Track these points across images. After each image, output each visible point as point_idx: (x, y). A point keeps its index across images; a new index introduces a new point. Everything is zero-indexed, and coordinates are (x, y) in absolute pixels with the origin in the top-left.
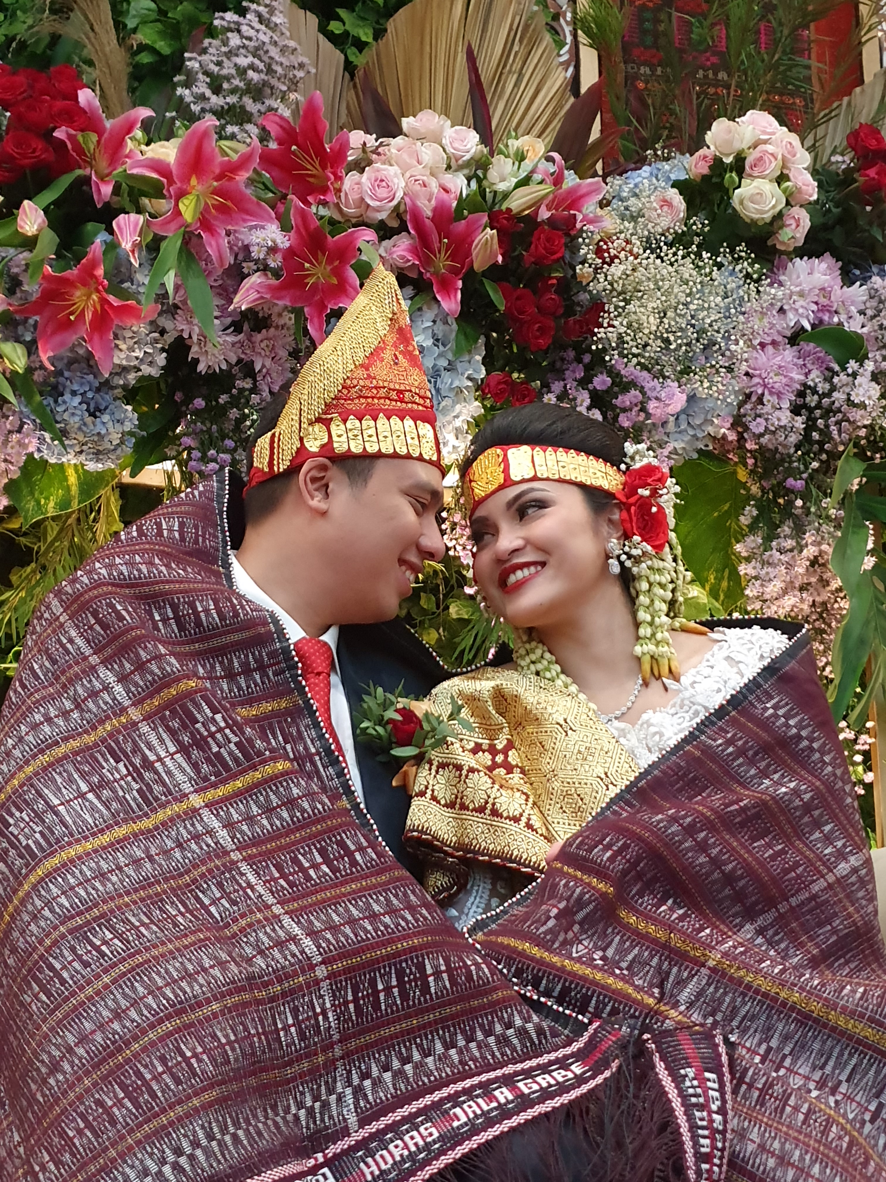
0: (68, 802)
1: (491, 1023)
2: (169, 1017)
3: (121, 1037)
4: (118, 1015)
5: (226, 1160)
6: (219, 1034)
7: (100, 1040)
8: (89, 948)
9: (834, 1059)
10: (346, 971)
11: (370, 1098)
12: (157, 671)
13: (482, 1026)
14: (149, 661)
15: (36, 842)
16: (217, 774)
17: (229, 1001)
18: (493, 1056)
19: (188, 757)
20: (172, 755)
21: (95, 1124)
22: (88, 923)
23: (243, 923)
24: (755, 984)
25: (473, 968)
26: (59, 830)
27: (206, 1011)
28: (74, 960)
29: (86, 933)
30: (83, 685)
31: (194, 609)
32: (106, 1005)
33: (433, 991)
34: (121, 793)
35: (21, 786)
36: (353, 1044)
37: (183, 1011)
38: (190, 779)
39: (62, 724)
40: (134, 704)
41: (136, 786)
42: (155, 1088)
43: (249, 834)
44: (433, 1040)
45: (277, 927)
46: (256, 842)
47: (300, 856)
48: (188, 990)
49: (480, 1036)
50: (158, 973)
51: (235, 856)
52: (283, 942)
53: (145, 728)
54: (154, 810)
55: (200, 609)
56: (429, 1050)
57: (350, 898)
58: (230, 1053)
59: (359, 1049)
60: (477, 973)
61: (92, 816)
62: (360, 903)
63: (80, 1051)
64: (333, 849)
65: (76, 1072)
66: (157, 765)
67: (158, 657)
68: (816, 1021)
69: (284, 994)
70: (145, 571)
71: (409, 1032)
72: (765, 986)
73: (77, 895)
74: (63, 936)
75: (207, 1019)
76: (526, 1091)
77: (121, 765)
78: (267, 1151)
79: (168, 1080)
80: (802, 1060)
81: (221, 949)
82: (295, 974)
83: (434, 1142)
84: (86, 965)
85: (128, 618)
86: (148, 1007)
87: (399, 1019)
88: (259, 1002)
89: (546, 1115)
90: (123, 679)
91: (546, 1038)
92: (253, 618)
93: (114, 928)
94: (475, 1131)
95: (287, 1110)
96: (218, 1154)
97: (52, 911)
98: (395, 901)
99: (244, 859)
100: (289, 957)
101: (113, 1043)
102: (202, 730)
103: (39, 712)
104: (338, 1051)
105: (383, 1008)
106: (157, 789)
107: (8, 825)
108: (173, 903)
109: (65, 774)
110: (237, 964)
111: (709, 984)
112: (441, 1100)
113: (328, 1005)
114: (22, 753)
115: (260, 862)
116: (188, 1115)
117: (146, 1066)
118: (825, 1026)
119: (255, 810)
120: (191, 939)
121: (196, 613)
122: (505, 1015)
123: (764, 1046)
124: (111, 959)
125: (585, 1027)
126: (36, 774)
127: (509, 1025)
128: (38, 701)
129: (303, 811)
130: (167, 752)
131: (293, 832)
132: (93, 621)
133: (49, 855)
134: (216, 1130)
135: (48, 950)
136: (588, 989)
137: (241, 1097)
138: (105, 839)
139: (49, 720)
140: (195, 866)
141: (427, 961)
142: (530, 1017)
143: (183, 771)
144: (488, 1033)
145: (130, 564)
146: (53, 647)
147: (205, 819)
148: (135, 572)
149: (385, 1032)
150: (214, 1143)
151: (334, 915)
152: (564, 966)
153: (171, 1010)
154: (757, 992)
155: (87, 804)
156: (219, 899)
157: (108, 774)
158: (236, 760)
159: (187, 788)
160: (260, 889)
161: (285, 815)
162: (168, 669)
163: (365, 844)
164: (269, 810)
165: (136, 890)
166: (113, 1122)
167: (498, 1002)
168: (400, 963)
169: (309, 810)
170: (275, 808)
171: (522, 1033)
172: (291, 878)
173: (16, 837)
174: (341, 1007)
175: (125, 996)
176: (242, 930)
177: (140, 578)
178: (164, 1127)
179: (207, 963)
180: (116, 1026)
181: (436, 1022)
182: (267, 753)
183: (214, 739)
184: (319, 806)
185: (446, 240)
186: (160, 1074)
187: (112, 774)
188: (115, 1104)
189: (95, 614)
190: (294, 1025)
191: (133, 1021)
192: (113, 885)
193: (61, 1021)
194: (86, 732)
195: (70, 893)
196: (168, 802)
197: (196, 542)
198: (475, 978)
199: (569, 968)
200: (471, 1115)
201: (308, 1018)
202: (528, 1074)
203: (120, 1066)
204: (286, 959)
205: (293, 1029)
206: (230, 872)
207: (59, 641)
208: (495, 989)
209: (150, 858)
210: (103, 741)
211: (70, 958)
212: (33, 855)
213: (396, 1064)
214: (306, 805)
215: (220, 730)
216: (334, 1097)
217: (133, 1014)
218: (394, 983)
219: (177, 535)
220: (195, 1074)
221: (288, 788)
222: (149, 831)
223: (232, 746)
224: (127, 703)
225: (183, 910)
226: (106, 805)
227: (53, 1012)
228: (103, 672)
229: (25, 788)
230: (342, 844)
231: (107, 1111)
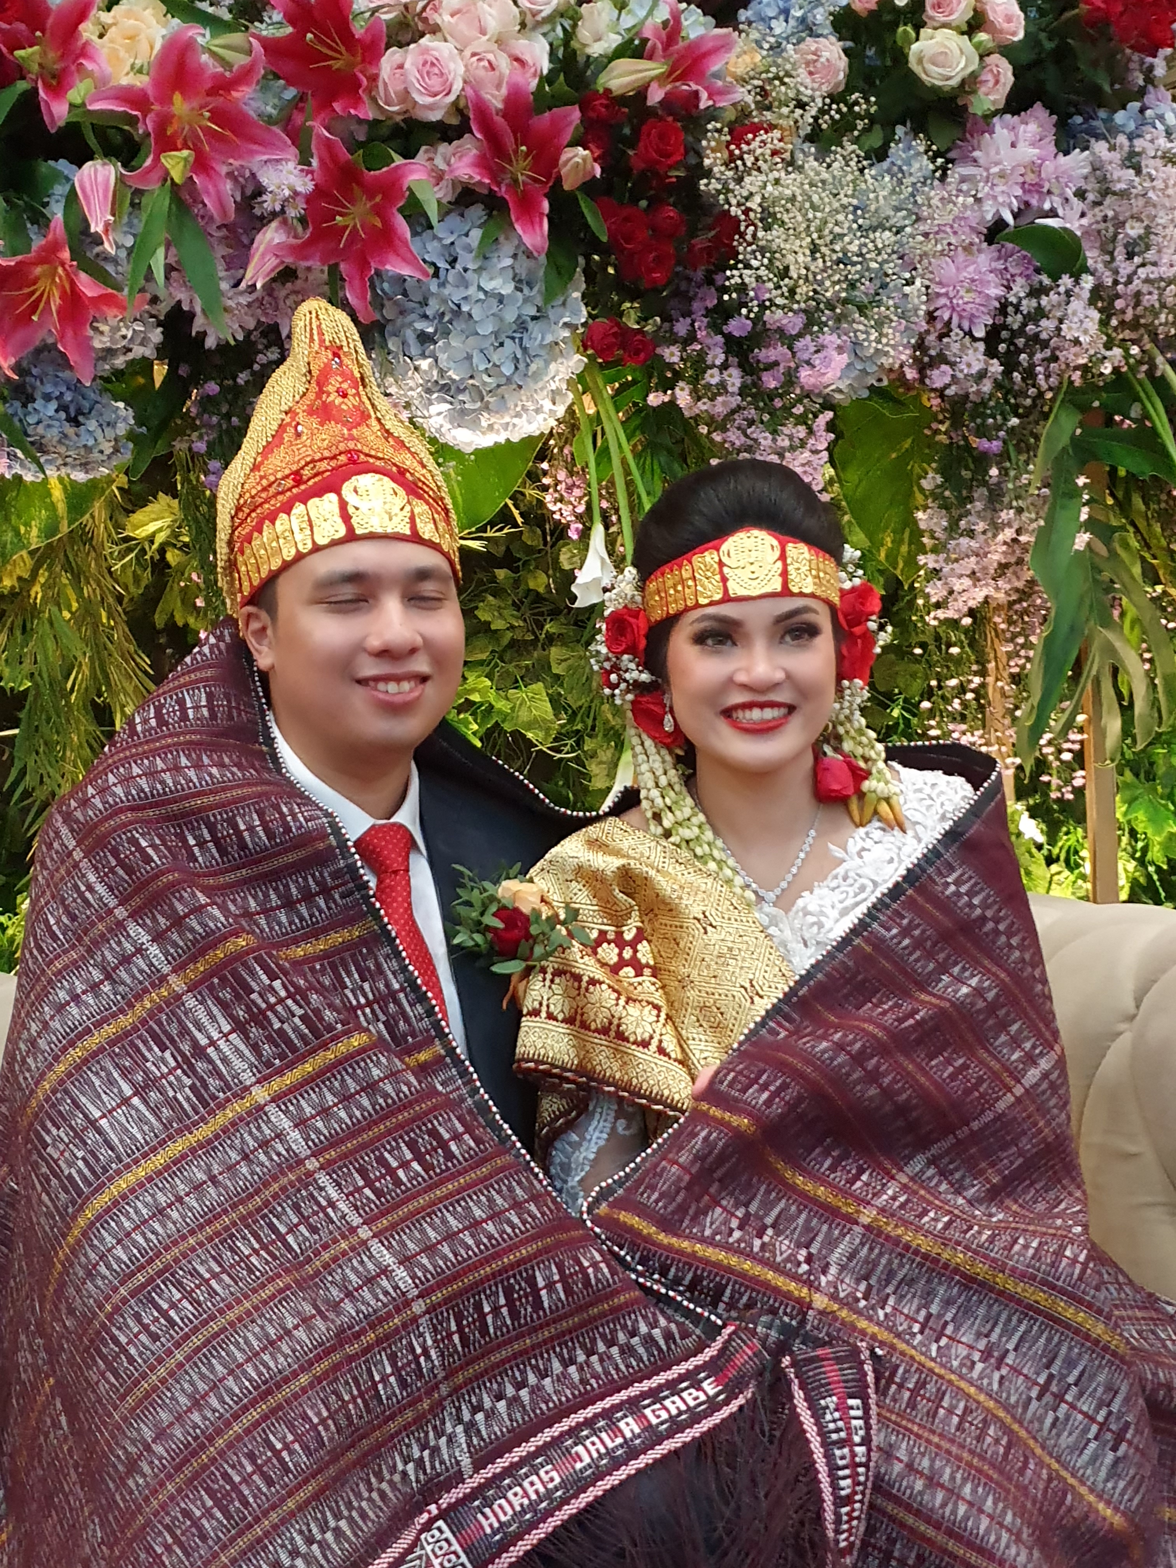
0: (110, 1112)
1: (614, 1332)
2: (253, 1403)
3: (203, 1432)
4: (197, 1402)
5: (328, 1561)
6: (310, 1413)
7: (180, 1436)
8: (156, 1314)
9: (1001, 1325)
10: (446, 1300)
11: (484, 1433)
12: (198, 928)
13: (603, 1336)
14: (187, 915)
15: (79, 1172)
16: (282, 1056)
17: (319, 1369)
18: (617, 1369)
20: (226, 1035)
21: (183, 1538)
22: (151, 1280)
23: (326, 1256)
24: (914, 1245)
25: (590, 1270)
26: (105, 1154)
27: (295, 1386)
28: (140, 1332)
29: (149, 1293)
30: (111, 949)
31: (235, 827)
32: (183, 1390)
33: (546, 1305)
34: (171, 1094)
35: (54, 1091)
36: (460, 1378)
37: (269, 1392)
38: (251, 1066)
39: (91, 1002)
40: (174, 971)
41: (188, 1082)
42: (246, 1492)
43: (326, 1132)
44: (549, 1360)
45: (365, 1259)
46: (334, 1142)
47: (386, 1155)
48: (272, 1364)
49: (601, 1347)
50: (237, 1344)
51: (312, 1164)
52: (373, 1278)
53: (190, 1002)
54: (212, 1112)
55: (242, 827)
56: (546, 1370)
57: (446, 1203)
58: (323, 1433)
59: (468, 1381)
60: (596, 1276)
61: (141, 1130)
62: (459, 1209)
63: (159, 1449)
64: (424, 1141)
65: (156, 1476)
66: (210, 1050)
67: (199, 910)
68: (982, 1284)
69: (379, 1341)
70: (170, 782)
71: (522, 1353)
72: (924, 1243)
73: (135, 1243)
74: (124, 1301)
75: (296, 1396)
76: (654, 1421)
77: (167, 1054)
78: (373, 1534)
79: (259, 1482)
80: (965, 1326)
81: (304, 1299)
82: (390, 1316)
83: (556, 1489)
84: (155, 1338)
85: (156, 858)
86: (230, 1391)
87: (509, 1342)
88: (351, 1359)
89: (676, 1452)
90: (158, 937)
91: (675, 1342)
92: (309, 832)
93: (181, 1283)
94: (599, 1476)
95: (393, 1469)
96: (320, 1557)
97: (108, 1267)
98: (499, 1201)
99: (322, 1168)
100: (381, 1297)
101: (196, 1439)
102: (259, 1001)
103: (63, 987)
104: (444, 1389)
105: (492, 1330)
106: (213, 1083)
107: (45, 1146)
108: (244, 1238)
109: (103, 1074)
110: (325, 1318)
111: (862, 1244)
112: (562, 1434)
113: (429, 1342)
114: (49, 1044)
115: (340, 1168)
116: (283, 1521)
117: (233, 1467)
118: (992, 1289)
119: (330, 1099)
120: (270, 1290)
121: (238, 833)
122: (629, 1323)
123: (923, 1313)
124: (182, 1329)
125: (719, 1330)
126: (70, 1075)
127: (633, 1333)
128: (60, 972)
129: (386, 1096)
130: (221, 1032)
131: (376, 1123)
132: (114, 863)
133: (96, 1190)
134: (315, 1530)
135: (110, 1316)
136: (722, 1277)
137: (340, 1479)
138: (159, 1160)
139: (76, 998)
140: (266, 1184)
141: (537, 1273)
142: (656, 1321)
143: (241, 1055)
144: (610, 1343)
145: (151, 774)
146: (70, 897)
147: (273, 1118)
148: (159, 786)
149: (495, 1358)
150: (315, 1547)
151: (429, 1230)
152: (694, 1253)
153: (255, 1393)
154: (916, 1252)
155: (133, 1112)
156: (296, 1226)
157: (153, 1068)
158: (302, 1037)
159: (248, 1078)
160: (342, 1206)
161: (365, 1102)
162: (211, 925)
163: (461, 1129)
164: (346, 1098)
165: (201, 1227)
166: (204, 1537)
167: (619, 1308)
168: (508, 1279)
169: (393, 1094)
170: (352, 1096)
171: (649, 1340)
172: (377, 1184)
173: (56, 1161)
174: (443, 1340)
175: (203, 1377)
176: (326, 1266)
177: (165, 793)
178: (259, 1540)
179: (290, 1322)
180: (196, 1417)
181: (552, 1339)
182: (339, 1026)
183: (275, 1013)
184: (405, 1089)
185: (524, 148)
186: (250, 1475)
187: (158, 1069)
188: (203, 1515)
189: (115, 853)
190: (393, 1374)
191: (214, 1411)
192: (174, 1223)
193: (134, 1409)
194: (122, 1011)
195: (126, 1242)
196: (228, 1100)
197: (230, 717)
198: (593, 1282)
199: (700, 1254)
200: (595, 1455)
201: (409, 1363)
202: (655, 1395)
203: (204, 1467)
204: (378, 1300)
205: (392, 1379)
206: (306, 1189)
207: (76, 887)
208: (616, 1293)
209: (213, 1179)
210: (144, 1022)
211: (136, 1330)
212: (80, 1193)
213: (510, 1391)
214: (389, 1088)
215: (281, 1001)
216: (443, 1440)
217: (214, 1402)
218: (502, 1301)
219: (205, 712)
220: (287, 1470)
221: (366, 1070)
222: (209, 1142)
223: (297, 1020)
224: (166, 969)
225: (257, 1246)
226: (156, 1111)
227: (122, 1398)
228: (133, 929)
229: (59, 1095)
230: (434, 1133)
231: (196, 1523)
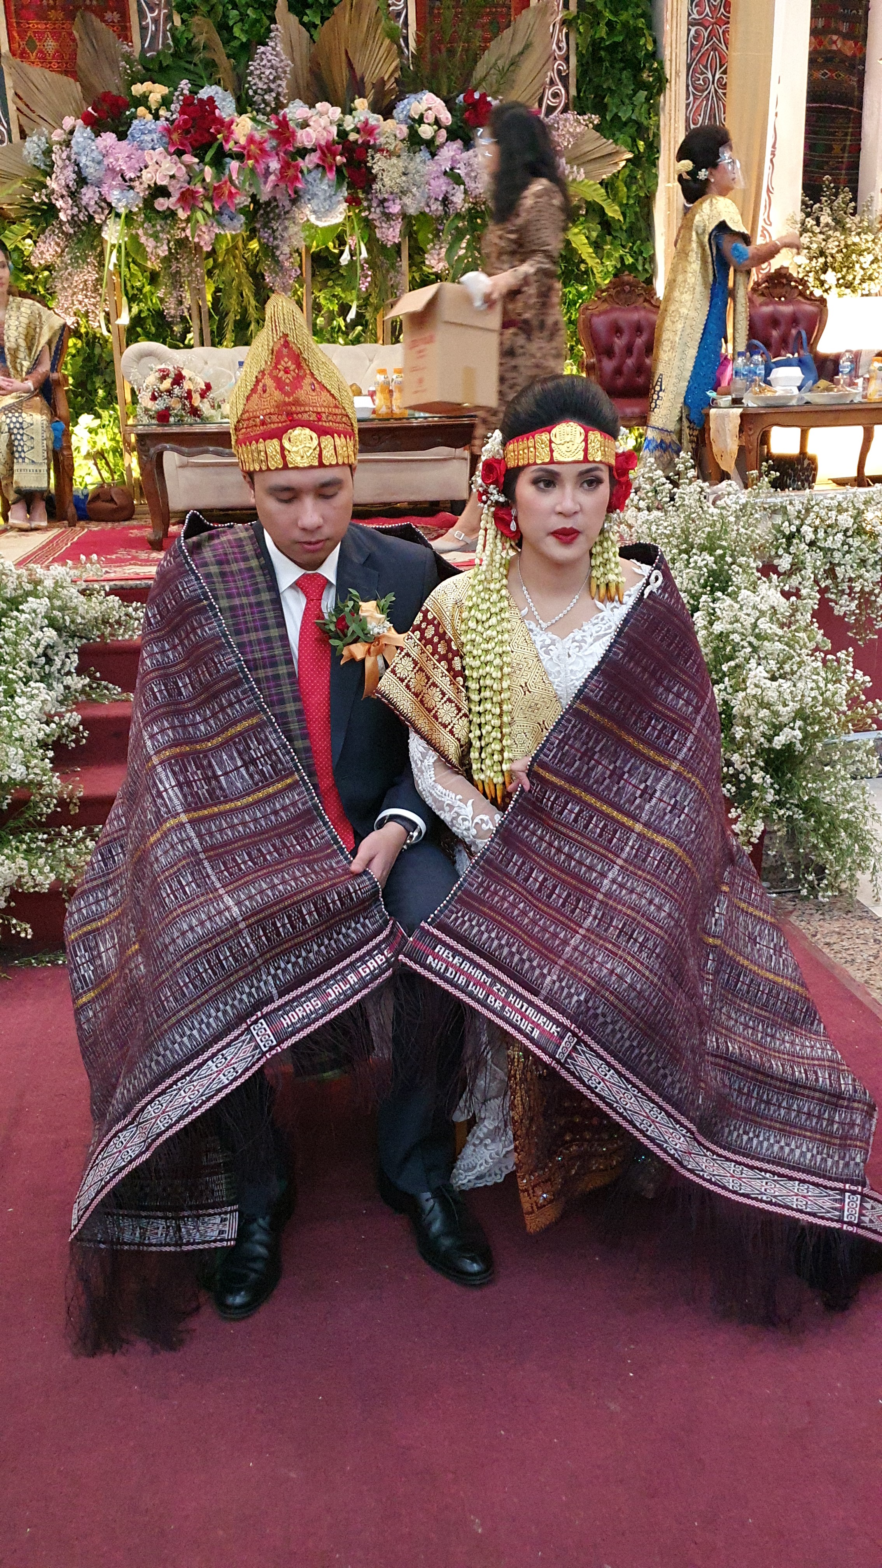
10: (258, 921)
11: (282, 980)
16: (196, 804)
19: (181, 790)
20: (173, 788)
23: (202, 899)
36: (268, 956)
38: (181, 804)
43: (210, 843)
46: (213, 847)
51: (201, 855)
52: (222, 911)
53: (160, 769)
59: (272, 957)
64: (255, 853)
66: (164, 794)
82: (227, 929)
83: (320, 1009)
87: (292, 939)
100: (224, 920)
104: (259, 961)
105: (282, 934)
113: (249, 940)
115: (215, 861)
131: (233, 842)
141: (304, 908)
143: (178, 798)
147: (187, 830)
149: (285, 946)
151: (253, 889)
159: (179, 809)
160: (213, 878)
168: (289, 911)
170: (224, 829)
172: (230, 870)
190: (230, 956)
196: (169, 819)
201: (239, 951)
206: (198, 865)
218: (286, 921)
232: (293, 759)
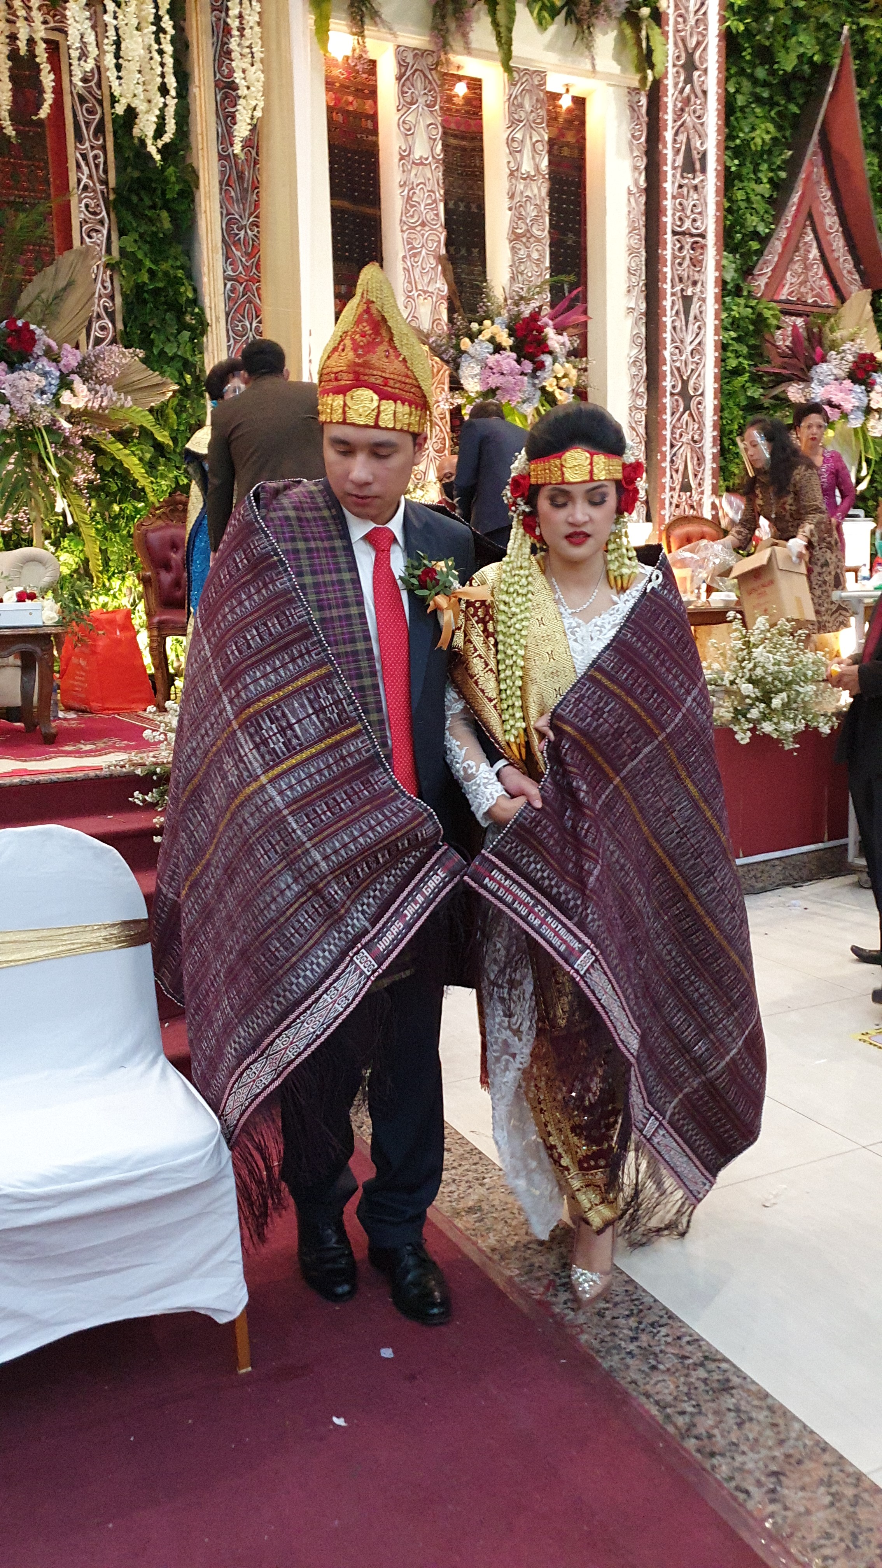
19: (259, 751)
38: (261, 765)
43: (291, 797)
46: (295, 801)
47: (317, 808)
51: (285, 812)
52: (311, 867)
53: (239, 733)
54: (245, 788)
64: (331, 802)
66: (245, 758)
99: (290, 814)
104: (348, 903)
106: (246, 773)
115: (297, 814)
130: (249, 749)
131: (312, 793)
140: (267, 822)
147: (269, 791)
151: (335, 843)
160: (298, 832)
161: (308, 783)
172: (313, 821)
196: (251, 782)
206: (283, 824)
232: (356, 709)
